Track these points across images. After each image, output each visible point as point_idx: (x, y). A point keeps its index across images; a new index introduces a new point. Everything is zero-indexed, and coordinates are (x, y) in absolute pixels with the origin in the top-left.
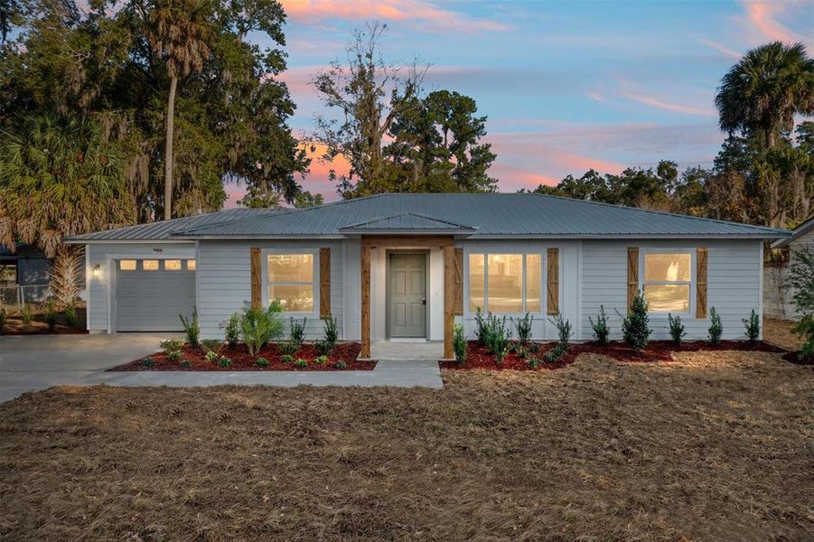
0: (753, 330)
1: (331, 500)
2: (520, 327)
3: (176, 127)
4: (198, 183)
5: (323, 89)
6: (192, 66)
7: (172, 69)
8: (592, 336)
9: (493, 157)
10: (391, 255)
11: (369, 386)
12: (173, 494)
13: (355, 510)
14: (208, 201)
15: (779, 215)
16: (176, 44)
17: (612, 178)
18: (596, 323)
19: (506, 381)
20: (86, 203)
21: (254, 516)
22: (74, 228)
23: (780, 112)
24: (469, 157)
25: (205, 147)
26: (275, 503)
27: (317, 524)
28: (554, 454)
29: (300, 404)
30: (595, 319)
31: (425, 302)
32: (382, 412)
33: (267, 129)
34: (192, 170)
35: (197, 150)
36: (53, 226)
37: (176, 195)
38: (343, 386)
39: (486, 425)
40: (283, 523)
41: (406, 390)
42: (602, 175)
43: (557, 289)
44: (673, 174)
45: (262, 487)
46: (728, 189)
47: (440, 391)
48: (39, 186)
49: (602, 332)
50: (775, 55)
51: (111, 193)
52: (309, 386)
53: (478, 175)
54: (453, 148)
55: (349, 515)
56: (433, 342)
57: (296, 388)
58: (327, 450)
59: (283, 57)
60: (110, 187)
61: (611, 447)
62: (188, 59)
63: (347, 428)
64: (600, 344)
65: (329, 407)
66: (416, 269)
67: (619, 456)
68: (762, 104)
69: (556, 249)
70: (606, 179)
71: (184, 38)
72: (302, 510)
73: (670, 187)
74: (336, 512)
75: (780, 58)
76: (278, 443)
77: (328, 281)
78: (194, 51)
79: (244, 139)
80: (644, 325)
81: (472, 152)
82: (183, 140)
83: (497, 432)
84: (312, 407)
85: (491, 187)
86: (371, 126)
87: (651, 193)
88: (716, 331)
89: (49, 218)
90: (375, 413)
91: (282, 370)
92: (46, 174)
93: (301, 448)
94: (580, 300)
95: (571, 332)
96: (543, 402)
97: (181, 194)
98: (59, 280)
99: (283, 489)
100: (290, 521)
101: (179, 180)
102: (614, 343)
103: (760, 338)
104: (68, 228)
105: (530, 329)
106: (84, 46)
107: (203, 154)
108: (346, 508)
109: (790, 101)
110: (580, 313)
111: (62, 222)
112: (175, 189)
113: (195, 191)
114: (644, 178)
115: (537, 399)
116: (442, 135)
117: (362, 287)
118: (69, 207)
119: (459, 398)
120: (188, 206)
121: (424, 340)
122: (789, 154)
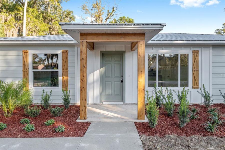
10: (103, 54)
31: (122, 81)
56: (127, 104)
66: (117, 62)
69: (198, 51)
77: (67, 69)
94: (211, 80)
110: (211, 87)
117: (81, 70)
121: (122, 103)
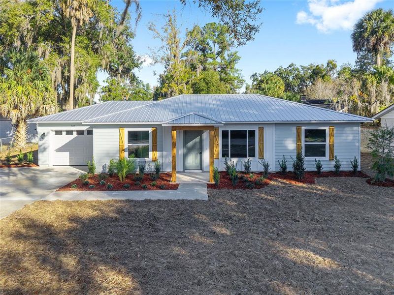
0: (355, 166)
1: (163, 256)
2: (245, 165)
3: (76, 52)
4: (86, 80)
5: (150, 29)
6: (84, 21)
7: (74, 23)
8: (279, 169)
9: (239, 58)
11: (176, 199)
12: (104, 254)
13: (172, 261)
14: (91, 89)
15: (375, 103)
16: (76, 10)
17: (303, 67)
18: (281, 163)
19: (236, 196)
20: (33, 95)
21: (135, 263)
22: (27, 109)
23: (382, 44)
24: (227, 58)
25: (90, 62)
26: (143, 258)
27: (159, 266)
28: (250, 235)
29: (147, 210)
30: (281, 161)
31: (201, 153)
32: (181, 214)
33: (121, 47)
34: (83, 74)
35: (86, 64)
36: (16, 107)
37: (75, 87)
38: (164, 199)
39: (224, 221)
40: (147, 266)
41: (192, 201)
42: (298, 66)
43: (263, 147)
44: (334, 66)
45: (136, 251)
46: (352, 88)
47: (207, 202)
48: (9, 88)
49: (284, 168)
50: (379, 15)
51: (44, 90)
52: (149, 200)
53: (231, 68)
54: (218, 54)
55: (170, 263)
56: (205, 172)
57: (143, 201)
58: (160, 234)
59: (130, 13)
60: (44, 87)
61: (273, 232)
62: (82, 18)
63: (167, 223)
64: (283, 173)
65: (159, 211)
67: (275, 236)
68: (373, 40)
69: (263, 127)
70: (300, 68)
71: (80, 7)
72: (153, 261)
73: (334, 73)
74: (165, 261)
75: (382, 16)
76: (140, 231)
77: (156, 143)
78: (85, 13)
79: (109, 54)
80: (302, 166)
81: (228, 55)
82: (79, 58)
83: (229, 224)
84: (152, 212)
85: (239, 74)
86: (175, 48)
87: (323, 77)
88: (337, 167)
89: (14, 104)
90: (179, 215)
91: (136, 190)
92: (13, 81)
93: (149, 233)
94: (274, 152)
95: (269, 168)
96: (250, 208)
97: (77, 86)
98: (18, 134)
99: (145, 252)
100: (149, 265)
101: (77, 79)
102: (290, 172)
103: (359, 169)
104: (24, 109)
105: (250, 166)
106: (30, 12)
107: (89, 65)
108: (169, 260)
109: (386, 39)
110: (274, 158)
111: (21, 105)
112: (75, 85)
113: (85, 85)
114: (319, 69)
115: (248, 207)
116: (212, 46)
118: (24, 98)
119: (214, 206)
120: (82, 92)
121: (201, 171)
122: (382, 70)
